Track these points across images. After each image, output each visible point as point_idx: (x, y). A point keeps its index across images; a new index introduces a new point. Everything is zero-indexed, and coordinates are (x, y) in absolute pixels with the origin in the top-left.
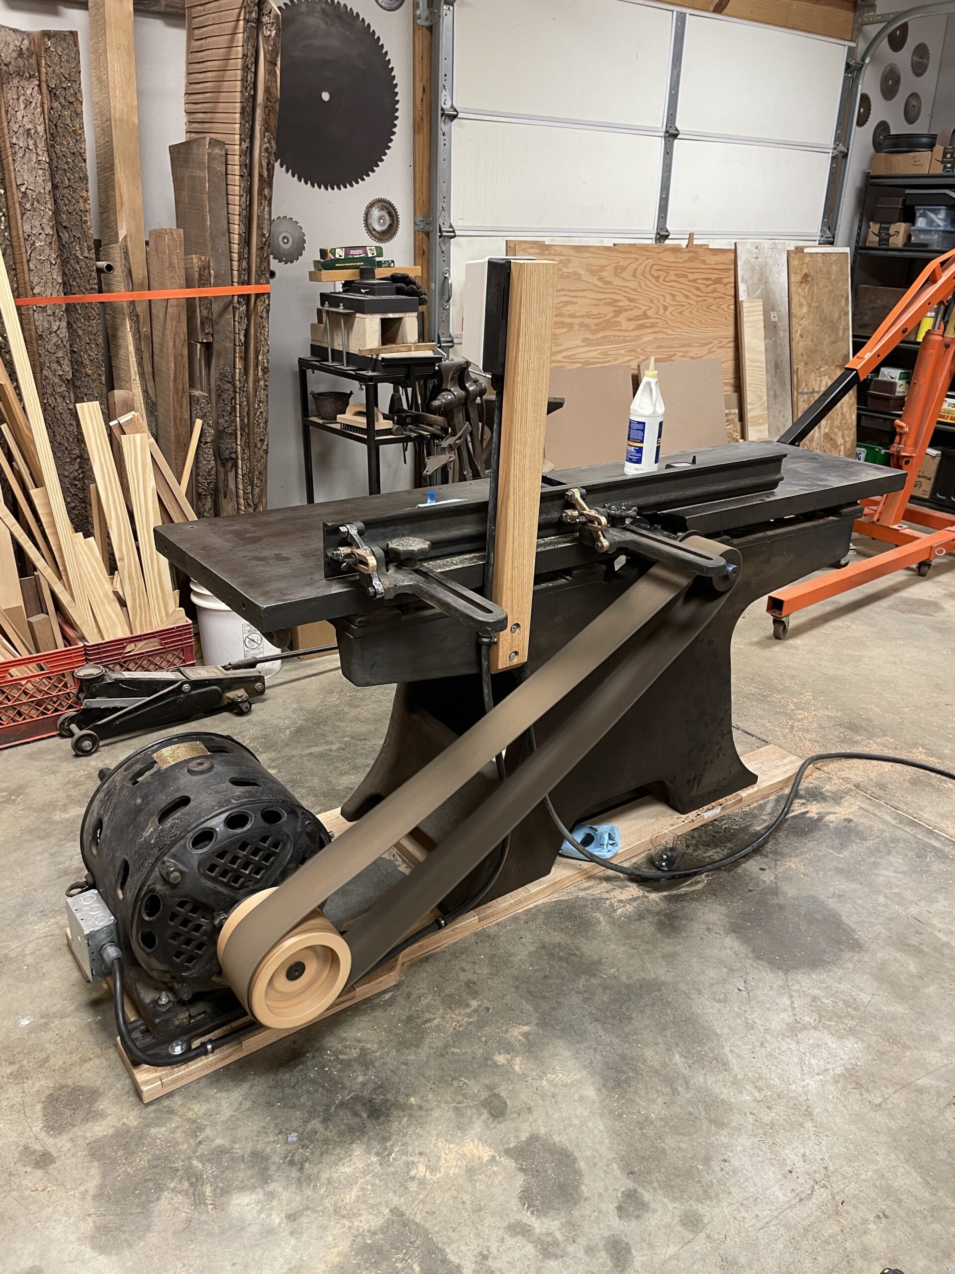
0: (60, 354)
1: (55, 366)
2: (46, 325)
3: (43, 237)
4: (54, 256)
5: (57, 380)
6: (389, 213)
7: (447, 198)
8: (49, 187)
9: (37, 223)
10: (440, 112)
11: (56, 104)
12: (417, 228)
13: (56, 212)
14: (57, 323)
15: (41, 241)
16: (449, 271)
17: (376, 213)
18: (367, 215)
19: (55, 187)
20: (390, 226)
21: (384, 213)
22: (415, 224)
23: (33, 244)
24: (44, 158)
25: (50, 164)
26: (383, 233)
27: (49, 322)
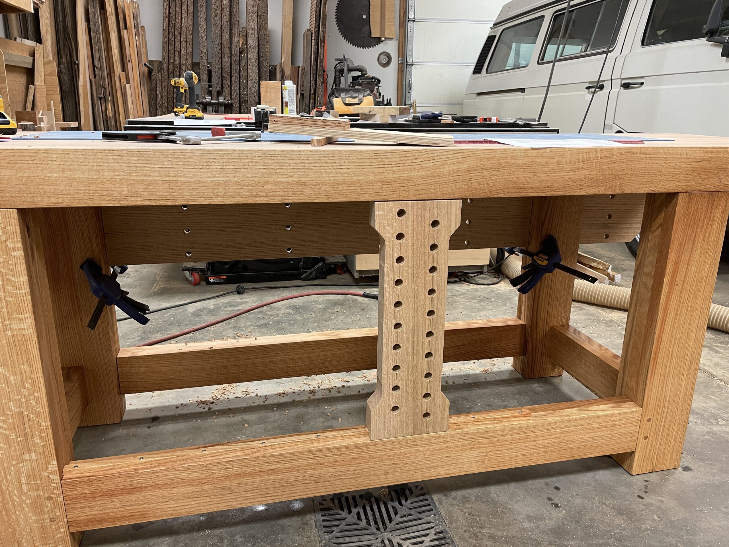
0: (255, 94)
1: (253, 98)
4: (256, 65)
5: (253, 102)
6: (388, 57)
7: (411, 51)
8: (257, 44)
9: (252, 55)
10: (407, 20)
11: (261, 20)
12: (400, 62)
13: (259, 52)
15: (253, 60)
16: (411, 78)
17: (382, 57)
18: (379, 57)
19: (259, 45)
20: (388, 61)
21: (386, 57)
22: (399, 61)
24: (257, 36)
25: (258, 37)
26: (385, 64)
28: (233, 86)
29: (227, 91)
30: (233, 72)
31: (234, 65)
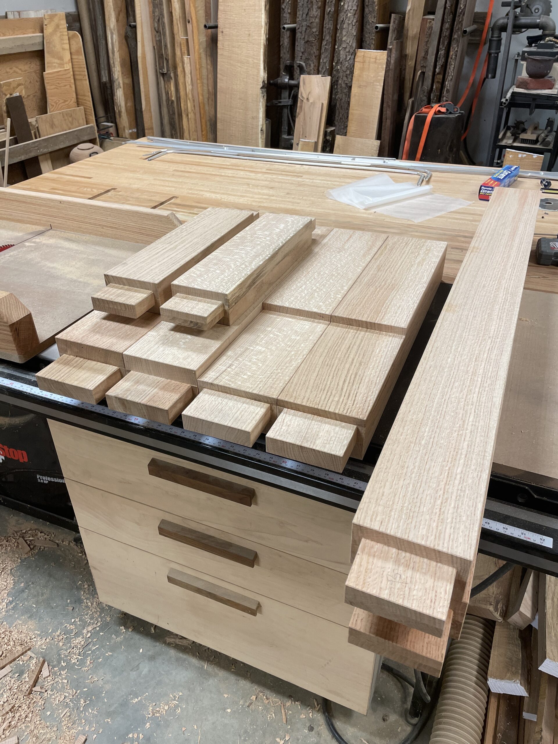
1: (345, 78)
2: (345, 57)
3: (352, 11)
4: (355, 21)
5: (344, 85)
14: (350, 56)
15: (351, 13)
23: (347, 15)
27: (346, 56)
28: (323, 56)
29: (312, 65)
30: (324, 34)
31: (327, 20)
